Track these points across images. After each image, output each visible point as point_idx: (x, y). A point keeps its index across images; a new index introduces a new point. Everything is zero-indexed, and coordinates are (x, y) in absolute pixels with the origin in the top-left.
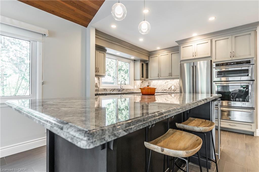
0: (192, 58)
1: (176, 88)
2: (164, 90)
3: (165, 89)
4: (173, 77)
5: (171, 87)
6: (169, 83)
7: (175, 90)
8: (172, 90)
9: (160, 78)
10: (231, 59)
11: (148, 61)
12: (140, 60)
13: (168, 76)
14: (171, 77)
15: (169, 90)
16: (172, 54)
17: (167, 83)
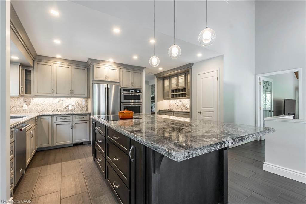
0: (104, 79)
1: (74, 107)
2: (56, 111)
3: (58, 109)
4: (75, 96)
5: (68, 106)
6: (64, 102)
7: (73, 110)
8: (69, 110)
9: (56, 95)
10: (131, 87)
11: (32, 67)
12: (21, 64)
13: (69, 94)
14: (73, 95)
15: (65, 110)
16: (74, 68)
17: (61, 102)
